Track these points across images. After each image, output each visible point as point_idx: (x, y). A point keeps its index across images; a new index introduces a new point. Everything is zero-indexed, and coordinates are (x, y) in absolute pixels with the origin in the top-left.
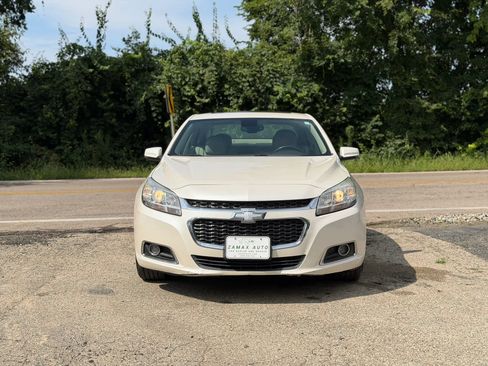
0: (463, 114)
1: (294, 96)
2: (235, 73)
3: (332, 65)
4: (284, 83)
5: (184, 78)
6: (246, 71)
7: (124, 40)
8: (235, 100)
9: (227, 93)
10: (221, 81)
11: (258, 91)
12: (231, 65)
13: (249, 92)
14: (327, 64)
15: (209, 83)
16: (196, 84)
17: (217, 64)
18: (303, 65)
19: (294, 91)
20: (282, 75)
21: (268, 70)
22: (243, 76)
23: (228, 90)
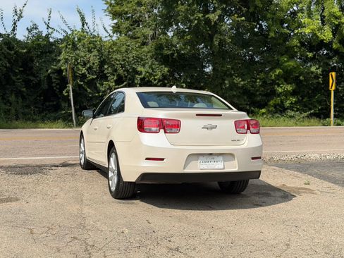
0: (257, 91)
1: (151, 74)
2: (111, 58)
3: (176, 55)
4: (144, 65)
5: (76, 60)
6: (119, 57)
7: (28, 29)
8: (112, 77)
9: (106, 72)
10: (102, 63)
11: (127, 71)
12: (109, 52)
13: (121, 71)
14: (172, 54)
15: (94, 64)
16: (85, 64)
17: (98, 51)
18: (156, 53)
19: (151, 71)
20: (142, 59)
21: (133, 57)
22: (117, 60)
23: (107, 69)
